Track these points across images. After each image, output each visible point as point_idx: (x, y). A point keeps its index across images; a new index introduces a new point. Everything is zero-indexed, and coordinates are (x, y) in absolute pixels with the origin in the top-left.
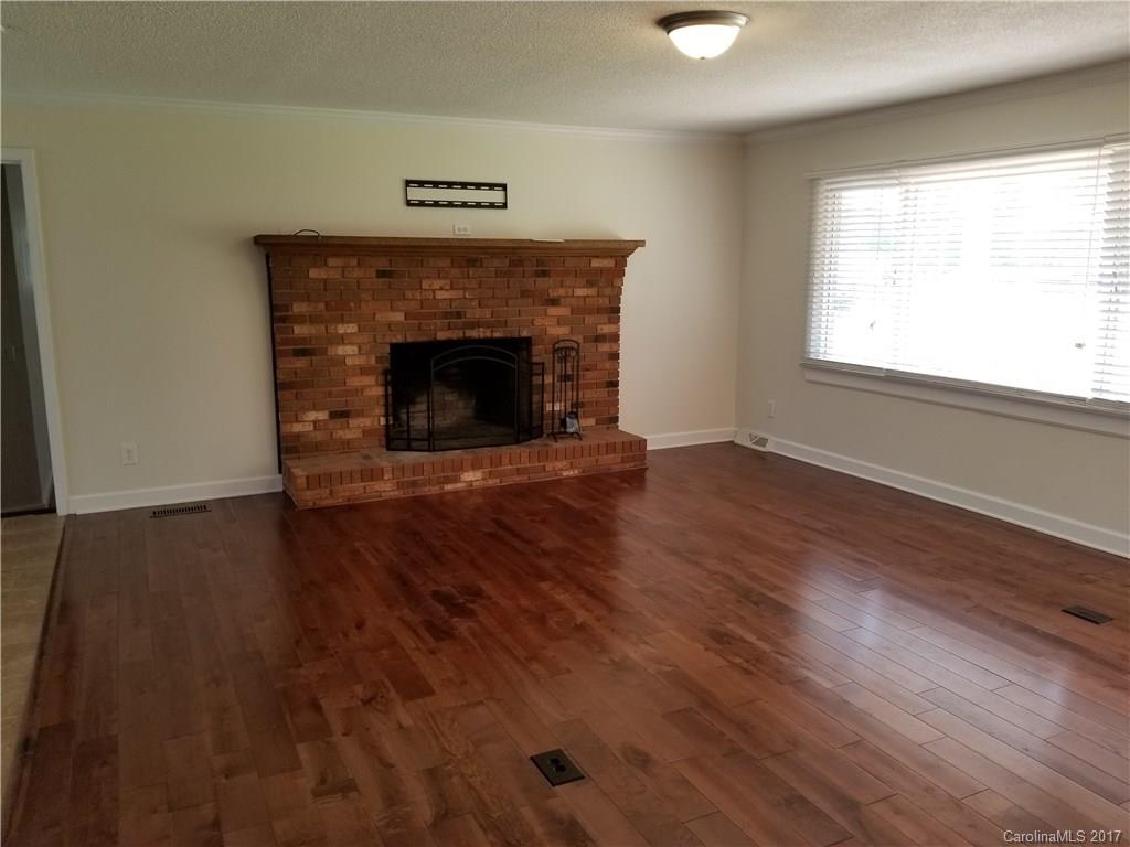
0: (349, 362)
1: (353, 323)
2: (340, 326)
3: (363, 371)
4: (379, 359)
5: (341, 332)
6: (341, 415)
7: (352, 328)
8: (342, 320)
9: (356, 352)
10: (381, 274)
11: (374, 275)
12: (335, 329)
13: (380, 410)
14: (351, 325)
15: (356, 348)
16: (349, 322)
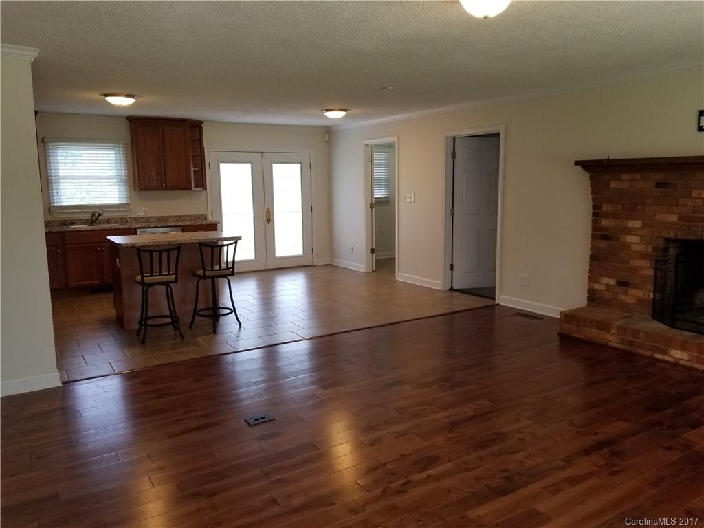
1: (639, 220)
2: (630, 221)
3: (643, 256)
4: (655, 249)
6: (623, 284)
7: (638, 224)
8: (632, 219)
9: (639, 242)
10: (659, 185)
11: (654, 186)
12: (627, 224)
13: (650, 287)
14: (637, 222)
15: (639, 238)
16: (636, 219)
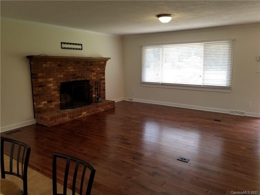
0: (51, 88)
1: (52, 78)
2: (49, 79)
3: (55, 90)
4: (58, 87)
5: (50, 80)
6: (50, 102)
7: (52, 79)
8: (50, 78)
10: (59, 65)
11: (57, 66)
12: (48, 80)
13: (59, 100)
15: (53, 84)
16: (51, 78)
